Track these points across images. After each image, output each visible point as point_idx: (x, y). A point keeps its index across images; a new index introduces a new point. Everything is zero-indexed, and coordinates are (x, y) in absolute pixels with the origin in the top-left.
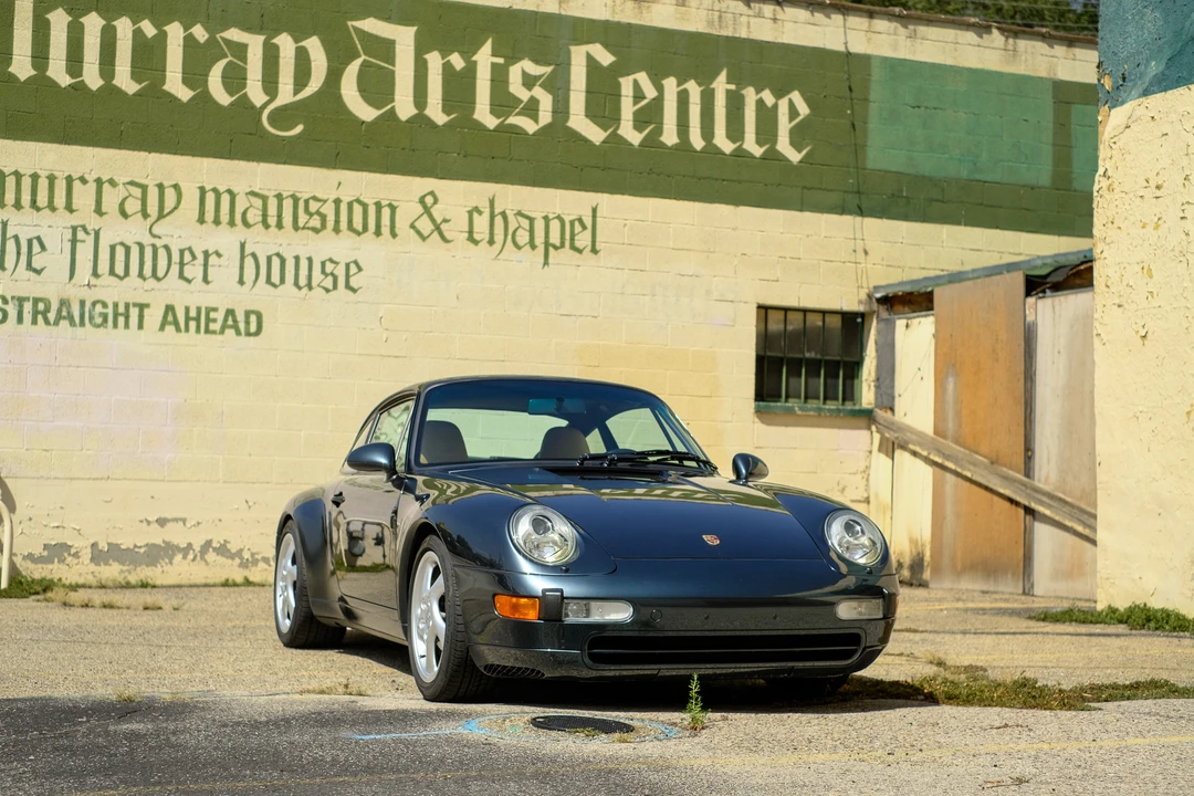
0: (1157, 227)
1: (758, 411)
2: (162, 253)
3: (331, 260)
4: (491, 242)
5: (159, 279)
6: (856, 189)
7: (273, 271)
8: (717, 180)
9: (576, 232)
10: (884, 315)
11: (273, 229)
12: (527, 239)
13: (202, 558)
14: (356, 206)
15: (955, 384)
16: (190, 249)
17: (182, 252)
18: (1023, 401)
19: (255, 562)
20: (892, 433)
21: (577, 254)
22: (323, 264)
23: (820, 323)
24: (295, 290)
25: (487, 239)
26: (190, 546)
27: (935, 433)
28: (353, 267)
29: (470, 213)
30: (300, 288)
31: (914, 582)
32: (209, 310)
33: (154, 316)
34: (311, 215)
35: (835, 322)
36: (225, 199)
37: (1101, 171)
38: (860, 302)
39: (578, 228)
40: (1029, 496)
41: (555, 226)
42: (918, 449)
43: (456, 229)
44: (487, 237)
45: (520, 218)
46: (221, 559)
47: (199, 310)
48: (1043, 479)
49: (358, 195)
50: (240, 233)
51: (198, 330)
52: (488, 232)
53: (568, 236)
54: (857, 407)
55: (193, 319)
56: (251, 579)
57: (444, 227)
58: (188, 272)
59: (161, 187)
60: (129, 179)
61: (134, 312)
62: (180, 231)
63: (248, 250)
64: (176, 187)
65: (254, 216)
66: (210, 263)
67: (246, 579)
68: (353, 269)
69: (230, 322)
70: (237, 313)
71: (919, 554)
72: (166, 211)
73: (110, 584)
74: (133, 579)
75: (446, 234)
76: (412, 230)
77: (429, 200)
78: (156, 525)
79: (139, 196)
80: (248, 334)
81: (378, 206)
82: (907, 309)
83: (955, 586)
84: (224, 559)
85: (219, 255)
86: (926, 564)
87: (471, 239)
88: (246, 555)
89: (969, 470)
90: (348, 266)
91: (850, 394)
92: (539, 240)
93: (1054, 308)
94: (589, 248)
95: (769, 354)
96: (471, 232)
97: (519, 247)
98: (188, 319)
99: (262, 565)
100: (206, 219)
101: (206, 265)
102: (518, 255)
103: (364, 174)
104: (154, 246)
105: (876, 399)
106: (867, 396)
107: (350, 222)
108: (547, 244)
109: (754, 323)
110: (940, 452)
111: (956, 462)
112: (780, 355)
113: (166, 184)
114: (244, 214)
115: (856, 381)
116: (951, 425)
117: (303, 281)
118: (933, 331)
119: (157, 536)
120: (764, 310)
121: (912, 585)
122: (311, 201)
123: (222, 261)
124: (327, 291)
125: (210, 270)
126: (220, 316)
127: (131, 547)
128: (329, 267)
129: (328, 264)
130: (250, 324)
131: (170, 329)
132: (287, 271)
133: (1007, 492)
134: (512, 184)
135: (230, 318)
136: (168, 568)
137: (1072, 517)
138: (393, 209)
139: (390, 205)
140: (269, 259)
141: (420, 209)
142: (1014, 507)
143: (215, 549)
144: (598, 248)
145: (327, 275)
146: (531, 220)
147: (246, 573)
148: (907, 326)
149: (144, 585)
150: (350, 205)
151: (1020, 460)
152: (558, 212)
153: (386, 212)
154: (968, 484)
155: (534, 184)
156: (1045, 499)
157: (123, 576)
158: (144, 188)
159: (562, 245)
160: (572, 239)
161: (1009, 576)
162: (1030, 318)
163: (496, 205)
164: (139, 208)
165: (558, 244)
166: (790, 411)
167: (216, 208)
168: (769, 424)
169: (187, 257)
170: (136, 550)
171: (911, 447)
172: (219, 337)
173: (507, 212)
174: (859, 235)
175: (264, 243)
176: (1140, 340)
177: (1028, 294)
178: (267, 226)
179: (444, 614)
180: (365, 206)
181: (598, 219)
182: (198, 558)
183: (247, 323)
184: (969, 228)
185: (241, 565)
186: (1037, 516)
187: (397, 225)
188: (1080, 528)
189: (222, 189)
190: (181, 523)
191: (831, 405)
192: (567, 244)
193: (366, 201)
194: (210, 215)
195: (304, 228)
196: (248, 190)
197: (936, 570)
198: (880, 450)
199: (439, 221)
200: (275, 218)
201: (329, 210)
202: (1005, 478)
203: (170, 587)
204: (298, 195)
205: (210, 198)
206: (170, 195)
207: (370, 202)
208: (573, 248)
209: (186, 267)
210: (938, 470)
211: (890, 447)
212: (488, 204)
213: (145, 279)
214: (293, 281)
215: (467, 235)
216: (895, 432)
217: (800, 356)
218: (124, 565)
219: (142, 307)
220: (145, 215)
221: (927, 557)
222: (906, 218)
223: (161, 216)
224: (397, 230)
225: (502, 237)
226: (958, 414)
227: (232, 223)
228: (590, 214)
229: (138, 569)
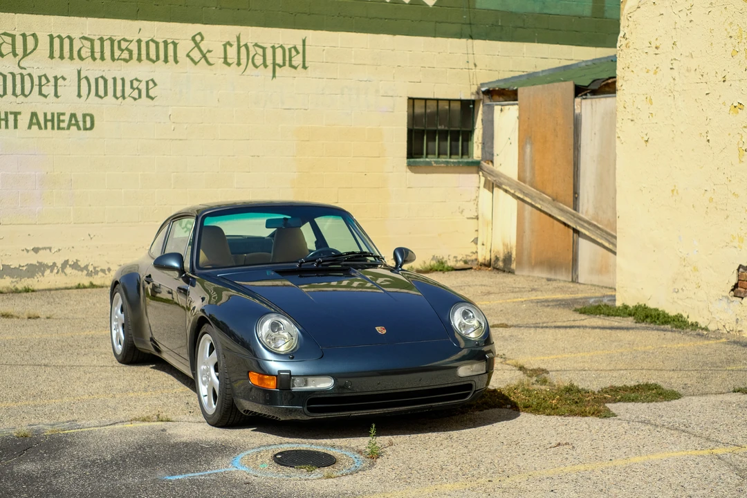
0: (655, 73)
1: (409, 165)
2: (27, 79)
3: (137, 80)
4: (239, 64)
5: (26, 96)
6: (468, 22)
7: (100, 87)
8: (381, 19)
9: (293, 56)
10: (488, 102)
11: (98, 61)
12: (261, 61)
13: (63, 271)
14: (151, 43)
15: (531, 148)
16: (45, 76)
17: (40, 78)
18: (572, 163)
19: (96, 272)
20: (492, 177)
21: (293, 70)
22: (132, 82)
23: (447, 107)
24: (114, 99)
25: (236, 62)
26: (54, 264)
27: (519, 179)
28: (151, 83)
29: (225, 46)
30: (117, 98)
31: (506, 270)
32: (59, 115)
33: (24, 120)
34: (122, 50)
35: (457, 106)
36: (66, 42)
37: (621, 34)
38: (472, 94)
39: (294, 53)
40: (576, 223)
41: (279, 52)
42: (508, 188)
43: (216, 56)
44: (236, 61)
45: (257, 48)
46: (75, 272)
47: (53, 115)
48: (584, 212)
49: (152, 37)
50: (77, 64)
51: (53, 128)
52: (236, 57)
53: (287, 59)
54: (470, 160)
55: (49, 121)
56: (94, 283)
57: (208, 55)
58: (45, 90)
59: (24, 36)
60: (3, 32)
61: (11, 118)
62: (38, 64)
63: (83, 75)
64: (34, 35)
65: (86, 52)
66: (58, 84)
67: (91, 283)
68: (151, 84)
69: (73, 122)
70: (77, 116)
71: (509, 253)
72: (28, 51)
73: (5, 290)
74: (20, 286)
75: (210, 60)
76: (188, 58)
77: (198, 38)
78: (32, 252)
79: (10, 42)
80: (85, 129)
81: (166, 43)
82: (501, 99)
83: (531, 274)
84: (76, 271)
85: (64, 79)
86: (513, 259)
87: (226, 62)
88: (91, 268)
89: (540, 204)
90: (147, 82)
91: (466, 151)
92: (269, 61)
93: (592, 105)
94: (301, 66)
95: (415, 128)
96: (225, 58)
97: (256, 67)
98: (46, 121)
99: (101, 274)
100: (55, 56)
101: (56, 86)
102: (256, 71)
103: (156, 23)
104: (21, 74)
105: (482, 154)
106: (477, 152)
107: (148, 54)
108: (274, 64)
109: (406, 110)
110: (521, 191)
111: (531, 197)
112: (423, 128)
113: (27, 34)
114: (79, 51)
115: (470, 143)
116: (528, 175)
117: (119, 94)
118: (517, 115)
119: (33, 259)
120: (412, 101)
121: (504, 271)
122: (122, 42)
123: (66, 83)
124: (135, 99)
125: (59, 89)
126: (66, 118)
127: (18, 267)
128: (136, 84)
129: (134, 82)
130: (86, 123)
131: (35, 128)
132: (108, 87)
133: (562, 219)
134: (251, 26)
135: (73, 119)
136: (41, 279)
137: (602, 237)
138: (175, 45)
139: (173, 43)
140: (97, 80)
141: (193, 44)
142: (567, 228)
143: (70, 266)
144: (307, 65)
145: (134, 89)
146: (264, 49)
147: (91, 279)
148: (501, 110)
149: (27, 290)
150: (147, 43)
151: (571, 199)
152: (281, 43)
153: (171, 47)
154: (539, 212)
155: (265, 26)
156: (586, 225)
157: (13, 285)
158: (13, 37)
159: (284, 64)
160: (290, 60)
161: (564, 269)
162: (577, 111)
163: (241, 40)
164: (11, 50)
165: (281, 64)
166: (429, 164)
167: (61, 48)
168: (415, 173)
169: (44, 81)
170: (21, 268)
171: (504, 186)
172: (67, 132)
173: (248, 44)
174: (470, 51)
175: (93, 70)
176: (644, 143)
177: (576, 96)
178: (94, 59)
179: (217, 374)
180: (157, 44)
181: (306, 47)
182: (60, 271)
183: (85, 122)
184: (540, 44)
185: (88, 275)
186: (580, 234)
187: (178, 55)
188: (606, 244)
189: (64, 36)
190: (48, 250)
191: (454, 159)
192: (287, 63)
193: (157, 40)
194: (57, 53)
195: (118, 59)
196: (81, 36)
197: (519, 263)
198: (485, 187)
199: (205, 52)
200: (100, 54)
201: (134, 47)
202: (562, 210)
203: (43, 290)
204: (114, 38)
205: (57, 42)
206: (30, 41)
207: (160, 41)
208: (291, 66)
209: (43, 87)
210: (520, 202)
211: (491, 186)
212: (236, 40)
213: (17, 96)
214: (112, 94)
215: (223, 60)
216: (494, 176)
217: (434, 128)
218: (13, 278)
219: (16, 114)
220: (15, 55)
221: (514, 255)
222: (500, 39)
223: (25, 55)
224: (178, 59)
225: (246, 60)
226: (533, 168)
227: (71, 58)
228: (301, 43)
229: (23, 280)
